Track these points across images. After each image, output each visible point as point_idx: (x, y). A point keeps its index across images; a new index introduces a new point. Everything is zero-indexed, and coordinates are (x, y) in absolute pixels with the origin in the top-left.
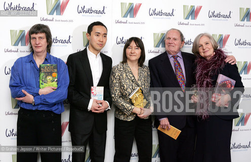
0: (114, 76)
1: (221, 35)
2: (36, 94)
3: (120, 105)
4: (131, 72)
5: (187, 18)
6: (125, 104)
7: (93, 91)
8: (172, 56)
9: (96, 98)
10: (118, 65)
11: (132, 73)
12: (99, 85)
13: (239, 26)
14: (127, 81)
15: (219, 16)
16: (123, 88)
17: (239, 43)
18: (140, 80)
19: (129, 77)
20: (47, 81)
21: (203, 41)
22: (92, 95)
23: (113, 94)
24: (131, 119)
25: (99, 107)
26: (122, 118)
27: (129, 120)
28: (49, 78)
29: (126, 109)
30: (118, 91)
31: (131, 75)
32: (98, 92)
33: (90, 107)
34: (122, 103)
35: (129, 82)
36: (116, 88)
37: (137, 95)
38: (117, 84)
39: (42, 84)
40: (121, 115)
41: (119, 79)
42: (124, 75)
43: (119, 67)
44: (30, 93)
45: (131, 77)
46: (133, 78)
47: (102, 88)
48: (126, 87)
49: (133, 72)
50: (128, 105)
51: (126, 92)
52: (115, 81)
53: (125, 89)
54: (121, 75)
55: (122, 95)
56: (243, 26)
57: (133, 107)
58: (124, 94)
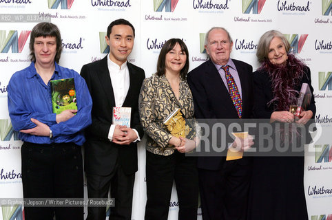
0: (145, 92)
1: (296, 36)
2: (52, 122)
3: (153, 132)
4: (169, 86)
5: (247, 12)
6: (159, 132)
7: (115, 114)
8: (222, 68)
9: (121, 123)
10: (152, 77)
11: (171, 89)
12: (124, 105)
13: (321, 22)
14: (164, 99)
15: (292, 8)
16: (157, 109)
17: (322, 46)
18: (182, 99)
19: (166, 94)
20: (63, 103)
21: (274, 44)
22: (114, 118)
23: (142, 116)
24: (169, 152)
25: (124, 136)
26: (156, 151)
27: (167, 155)
28: (66, 98)
29: (160, 138)
30: (150, 113)
31: (169, 91)
32: (122, 115)
33: (111, 136)
34: (156, 129)
35: (167, 100)
36: (147, 109)
37: (175, 119)
38: (150, 104)
39: (57, 108)
40: (156, 147)
41: (153, 97)
42: (160, 91)
43: (153, 80)
44: (42, 121)
45: (169, 94)
46: (172, 95)
47: (129, 110)
48: (162, 107)
49: (172, 86)
50: (163, 134)
51: (162, 114)
52: (146, 99)
53: (161, 110)
54: (156, 91)
55: (157, 118)
56: (327, 22)
57: (170, 136)
58: (160, 117)
